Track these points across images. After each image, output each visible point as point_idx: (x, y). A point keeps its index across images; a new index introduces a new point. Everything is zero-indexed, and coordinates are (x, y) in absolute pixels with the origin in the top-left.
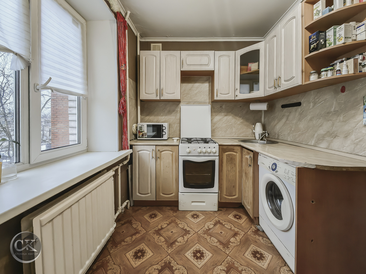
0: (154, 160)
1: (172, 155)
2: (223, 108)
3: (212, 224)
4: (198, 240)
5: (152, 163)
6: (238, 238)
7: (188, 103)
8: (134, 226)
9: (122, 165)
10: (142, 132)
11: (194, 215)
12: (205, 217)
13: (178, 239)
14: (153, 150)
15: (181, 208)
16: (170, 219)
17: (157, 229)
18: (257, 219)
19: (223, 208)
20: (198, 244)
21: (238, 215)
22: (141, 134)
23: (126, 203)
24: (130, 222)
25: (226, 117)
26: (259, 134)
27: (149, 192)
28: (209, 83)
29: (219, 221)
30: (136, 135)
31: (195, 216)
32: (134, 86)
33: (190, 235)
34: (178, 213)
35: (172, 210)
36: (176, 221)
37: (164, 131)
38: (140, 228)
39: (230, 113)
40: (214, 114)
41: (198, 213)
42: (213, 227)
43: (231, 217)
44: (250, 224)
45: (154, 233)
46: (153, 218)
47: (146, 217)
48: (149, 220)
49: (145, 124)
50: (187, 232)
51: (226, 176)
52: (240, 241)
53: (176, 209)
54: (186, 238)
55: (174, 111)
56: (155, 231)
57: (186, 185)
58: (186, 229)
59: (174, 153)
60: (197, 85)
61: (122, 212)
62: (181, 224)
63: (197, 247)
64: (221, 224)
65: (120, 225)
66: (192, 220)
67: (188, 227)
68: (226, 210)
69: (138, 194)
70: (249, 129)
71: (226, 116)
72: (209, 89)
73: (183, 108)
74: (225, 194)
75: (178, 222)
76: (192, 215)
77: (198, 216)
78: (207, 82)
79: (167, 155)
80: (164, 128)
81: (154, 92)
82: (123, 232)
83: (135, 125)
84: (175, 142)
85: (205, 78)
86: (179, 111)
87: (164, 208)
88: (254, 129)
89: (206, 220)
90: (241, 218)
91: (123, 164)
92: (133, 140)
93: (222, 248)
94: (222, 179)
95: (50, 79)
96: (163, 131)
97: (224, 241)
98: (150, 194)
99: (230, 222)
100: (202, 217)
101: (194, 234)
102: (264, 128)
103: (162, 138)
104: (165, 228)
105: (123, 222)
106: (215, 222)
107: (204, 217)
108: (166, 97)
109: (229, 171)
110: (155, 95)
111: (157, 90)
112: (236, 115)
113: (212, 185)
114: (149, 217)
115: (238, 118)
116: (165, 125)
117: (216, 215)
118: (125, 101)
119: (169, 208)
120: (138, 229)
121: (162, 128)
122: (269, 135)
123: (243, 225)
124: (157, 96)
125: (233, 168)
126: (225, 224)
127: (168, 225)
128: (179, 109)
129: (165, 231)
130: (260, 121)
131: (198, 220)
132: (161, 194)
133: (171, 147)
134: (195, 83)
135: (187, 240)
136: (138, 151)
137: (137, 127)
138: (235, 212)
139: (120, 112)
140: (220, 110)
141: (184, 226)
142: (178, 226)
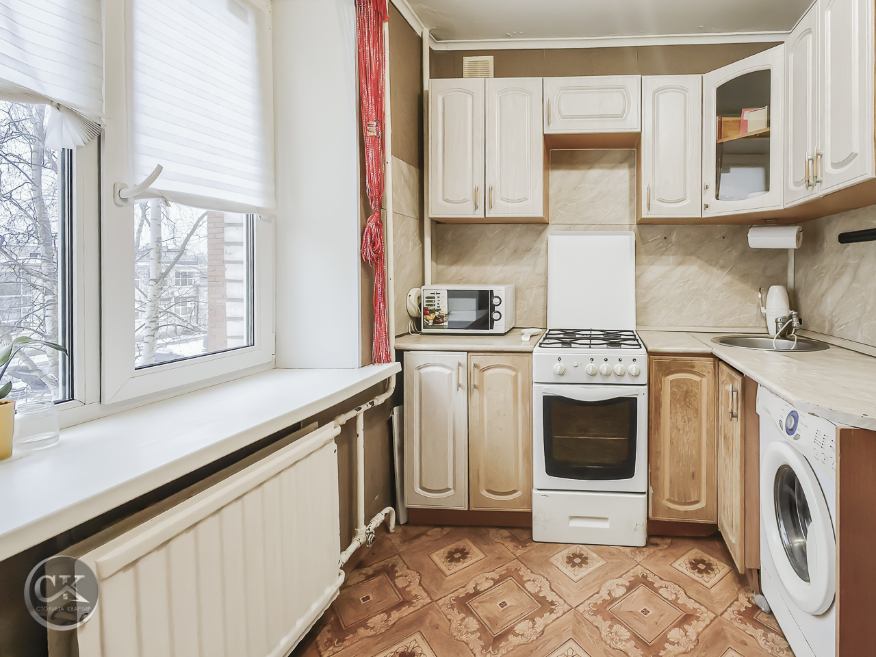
0: (463, 394)
1: (516, 377)
2: (671, 243)
3: (622, 585)
4: (574, 632)
5: (457, 402)
6: (693, 630)
7: (571, 227)
8: (400, 583)
9: (370, 406)
10: (433, 311)
11: (575, 556)
12: (605, 562)
13: (516, 625)
14: (459, 365)
15: (539, 534)
16: (504, 567)
17: (462, 593)
18: (755, 574)
19: (662, 537)
21: (703, 562)
22: (432, 316)
23: (384, 516)
24: (390, 572)
25: (680, 269)
26: (776, 320)
27: (450, 486)
28: (631, 166)
29: (645, 577)
30: (417, 321)
31: (577, 560)
32: (414, 181)
34: (529, 548)
35: (514, 538)
36: (521, 573)
37: (496, 308)
38: (415, 589)
39: (693, 258)
40: (645, 259)
41: (586, 551)
42: (624, 595)
43: (682, 565)
44: (737, 589)
45: (453, 607)
46: (458, 560)
47: (438, 557)
48: (443, 567)
49: (443, 289)
51: (672, 443)
52: (697, 639)
53: (525, 536)
55: (528, 250)
56: (456, 599)
57: (554, 468)
58: (545, 597)
59: (520, 375)
60: (595, 173)
61: (367, 542)
62: (534, 581)
63: (569, 650)
64: (650, 585)
65: (362, 578)
66: (568, 570)
67: (552, 590)
68: (670, 546)
69: (418, 490)
70: (748, 304)
71: (680, 264)
72: (631, 186)
73: (557, 241)
74: (667, 495)
75: (526, 574)
76: (569, 558)
77: (584, 560)
78: (623, 165)
79: (499, 378)
80: (496, 301)
81: (470, 196)
82: (368, 598)
83: (414, 293)
84: (523, 341)
85: (618, 153)
86: (543, 252)
87: (493, 532)
88: (764, 304)
89: (606, 574)
90: (712, 570)
91: (372, 403)
92: (408, 334)
94: (658, 453)
95: (159, 169)
96: (493, 310)
98: (452, 491)
99: (677, 581)
100: (596, 562)
102: (794, 301)
103: (492, 328)
104: (485, 590)
105: (370, 571)
106: (632, 579)
107: (602, 562)
108: (500, 210)
109: (679, 430)
110: (471, 205)
111: (476, 190)
112: (709, 262)
113: (626, 470)
114: (447, 558)
115: (715, 270)
116: (499, 291)
117: (639, 558)
118: (380, 225)
119: (505, 533)
120: (410, 591)
121: (492, 301)
122: (801, 323)
123: (713, 591)
124: (476, 207)
125: (689, 420)
126: (661, 587)
127: (496, 582)
128: (544, 246)
129: (484, 602)
130: (781, 280)
131: (584, 571)
132: (485, 493)
133: (511, 356)
134: (590, 168)
135: (543, 631)
136: (419, 368)
137: (419, 298)
138: (695, 552)
139: (366, 259)
140: (662, 248)
141: (540, 587)
142: (525, 588)
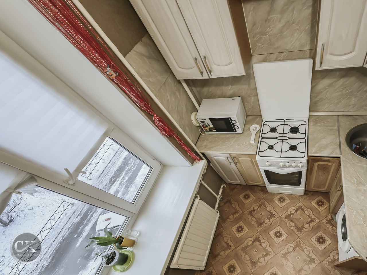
3: (294, 210)
4: (280, 224)
6: (312, 225)
11: (281, 198)
12: (290, 201)
13: (265, 220)
16: (260, 202)
17: (250, 210)
20: (279, 227)
21: (321, 202)
24: (230, 202)
29: (302, 207)
31: (282, 200)
33: (275, 219)
34: (267, 195)
35: (262, 190)
41: (284, 196)
42: (294, 213)
43: (314, 203)
45: (248, 214)
46: (247, 199)
47: (241, 197)
50: (273, 215)
52: (312, 228)
53: (266, 190)
54: (271, 220)
56: (249, 212)
58: (272, 212)
62: (269, 207)
63: (278, 228)
64: (302, 210)
65: (223, 204)
66: (279, 204)
67: (274, 210)
68: (312, 195)
69: (229, 181)
74: (312, 187)
75: (266, 204)
76: (279, 199)
77: (284, 200)
82: (227, 210)
87: (256, 188)
89: (290, 205)
90: (324, 205)
93: (296, 232)
97: (300, 226)
98: (240, 181)
99: (311, 209)
100: (287, 201)
101: (278, 218)
104: (256, 210)
106: (297, 207)
114: (244, 198)
117: (301, 200)
119: (259, 188)
120: (237, 209)
123: (321, 213)
126: (306, 211)
127: (259, 207)
129: (256, 213)
131: (284, 204)
132: (250, 182)
135: (272, 223)
138: (320, 198)
141: (271, 209)
142: (267, 209)
